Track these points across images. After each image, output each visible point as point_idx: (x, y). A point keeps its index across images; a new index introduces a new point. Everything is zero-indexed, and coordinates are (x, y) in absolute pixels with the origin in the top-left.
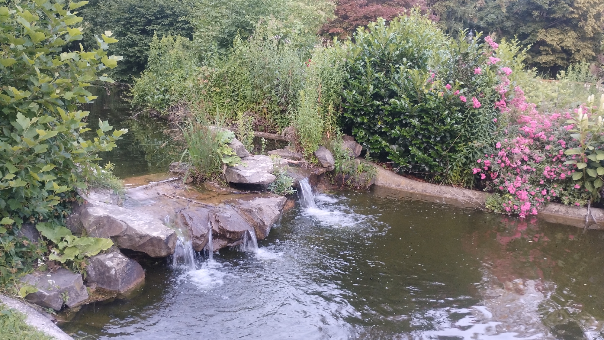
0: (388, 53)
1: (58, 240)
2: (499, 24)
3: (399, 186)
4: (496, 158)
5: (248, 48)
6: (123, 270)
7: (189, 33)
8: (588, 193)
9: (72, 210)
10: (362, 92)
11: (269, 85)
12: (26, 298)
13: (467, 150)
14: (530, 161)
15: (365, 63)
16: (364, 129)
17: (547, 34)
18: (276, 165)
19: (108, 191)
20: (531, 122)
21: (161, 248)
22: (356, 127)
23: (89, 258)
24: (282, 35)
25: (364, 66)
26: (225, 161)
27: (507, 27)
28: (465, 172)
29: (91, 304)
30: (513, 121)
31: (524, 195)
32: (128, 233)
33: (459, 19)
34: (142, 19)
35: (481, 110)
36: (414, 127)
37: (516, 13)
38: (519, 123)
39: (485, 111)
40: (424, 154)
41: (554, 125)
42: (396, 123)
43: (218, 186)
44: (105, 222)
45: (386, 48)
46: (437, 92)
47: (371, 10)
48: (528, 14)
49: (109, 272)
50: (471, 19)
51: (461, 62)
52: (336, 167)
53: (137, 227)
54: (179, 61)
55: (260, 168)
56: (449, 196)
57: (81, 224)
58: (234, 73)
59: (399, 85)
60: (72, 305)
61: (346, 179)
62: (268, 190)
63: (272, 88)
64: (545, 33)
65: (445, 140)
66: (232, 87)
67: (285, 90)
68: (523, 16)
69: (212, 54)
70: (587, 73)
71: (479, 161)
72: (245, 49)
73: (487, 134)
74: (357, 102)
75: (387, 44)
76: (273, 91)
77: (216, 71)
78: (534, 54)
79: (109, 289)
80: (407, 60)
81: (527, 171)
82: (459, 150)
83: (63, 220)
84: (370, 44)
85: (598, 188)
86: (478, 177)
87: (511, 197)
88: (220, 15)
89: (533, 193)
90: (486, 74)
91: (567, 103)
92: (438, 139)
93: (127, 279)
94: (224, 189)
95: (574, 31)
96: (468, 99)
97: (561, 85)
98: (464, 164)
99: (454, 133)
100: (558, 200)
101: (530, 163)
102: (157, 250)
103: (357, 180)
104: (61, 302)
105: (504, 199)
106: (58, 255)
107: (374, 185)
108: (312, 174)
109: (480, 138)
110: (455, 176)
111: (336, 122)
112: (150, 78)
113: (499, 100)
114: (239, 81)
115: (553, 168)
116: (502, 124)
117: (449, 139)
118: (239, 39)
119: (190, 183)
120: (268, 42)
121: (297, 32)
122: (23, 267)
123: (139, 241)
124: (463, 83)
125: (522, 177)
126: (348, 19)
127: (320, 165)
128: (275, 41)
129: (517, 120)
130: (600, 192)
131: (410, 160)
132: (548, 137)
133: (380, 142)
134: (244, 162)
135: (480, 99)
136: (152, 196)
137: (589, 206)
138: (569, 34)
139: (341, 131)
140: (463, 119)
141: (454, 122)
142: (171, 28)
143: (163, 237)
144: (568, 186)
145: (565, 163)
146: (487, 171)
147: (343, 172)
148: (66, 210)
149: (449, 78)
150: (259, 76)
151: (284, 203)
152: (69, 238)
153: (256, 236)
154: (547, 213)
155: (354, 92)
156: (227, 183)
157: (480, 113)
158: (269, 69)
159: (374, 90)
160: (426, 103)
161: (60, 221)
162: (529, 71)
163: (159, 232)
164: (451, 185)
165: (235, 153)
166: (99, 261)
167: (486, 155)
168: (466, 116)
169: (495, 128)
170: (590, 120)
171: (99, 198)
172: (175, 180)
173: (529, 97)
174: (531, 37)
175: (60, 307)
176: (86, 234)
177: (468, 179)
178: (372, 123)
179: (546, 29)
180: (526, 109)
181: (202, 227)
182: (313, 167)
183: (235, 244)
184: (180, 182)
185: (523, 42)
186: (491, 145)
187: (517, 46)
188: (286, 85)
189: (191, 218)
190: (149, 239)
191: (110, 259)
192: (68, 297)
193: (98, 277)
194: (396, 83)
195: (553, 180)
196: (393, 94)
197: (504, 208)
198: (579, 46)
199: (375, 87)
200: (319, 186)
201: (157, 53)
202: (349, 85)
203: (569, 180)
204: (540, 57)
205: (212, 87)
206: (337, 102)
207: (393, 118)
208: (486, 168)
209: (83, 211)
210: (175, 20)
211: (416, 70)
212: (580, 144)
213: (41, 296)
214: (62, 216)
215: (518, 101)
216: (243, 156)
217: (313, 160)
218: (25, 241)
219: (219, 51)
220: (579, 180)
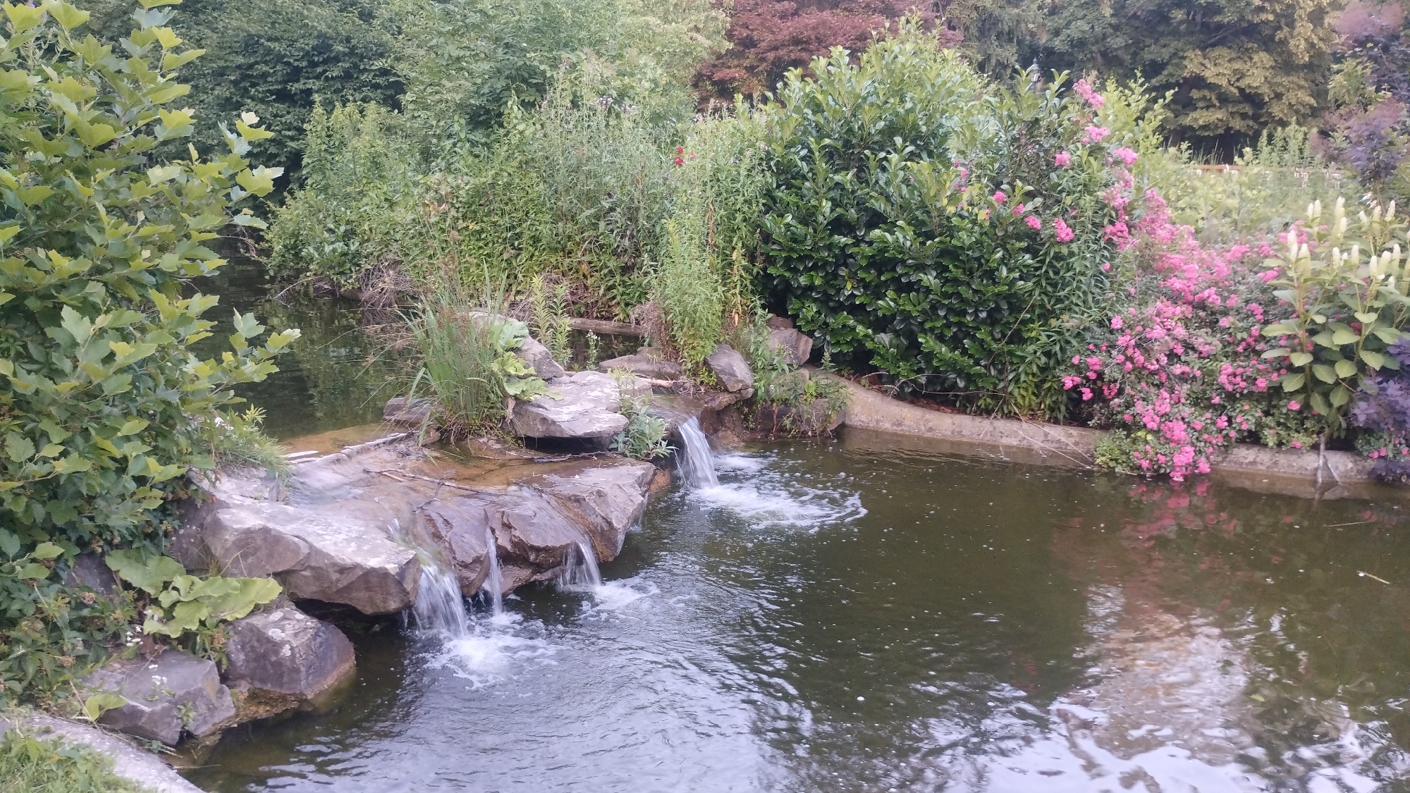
0: (861, 128)
1: (156, 588)
2: (1097, 42)
3: (900, 425)
4: (1114, 353)
5: (538, 126)
6: (308, 646)
7: (392, 94)
8: (1319, 418)
9: (181, 518)
10: (807, 218)
11: (593, 211)
12: (99, 721)
13: (1049, 337)
14: (1187, 354)
15: (810, 151)
16: (815, 300)
17: (1206, 62)
18: (626, 392)
19: (255, 472)
20: (1185, 267)
21: (388, 593)
22: (797, 297)
23: (230, 623)
24: (615, 94)
25: (808, 159)
26: (511, 391)
27: (1116, 50)
28: (1047, 385)
29: (242, 726)
30: (1146, 266)
31: (1179, 430)
32: (313, 564)
33: (1008, 37)
34: (278, 68)
35: (1074, 247)
36: (928, 291)
37: (1135, 16)
38: (1160, 271)
39: (1083, 247)
40: (953, 350)
41: (1235, 273)
42: (885, 284)
43: (498, 446)
44: (259, 542)
45: (854, 115)
46: (976, 210)
47: (807, 25)
48: (1161, 16)
49: (277, 653)
50: (1033, 34)
51: (1023, 141)
52: (756, 391)
53: (333, 548)
54: (376, 164)
55: (590, 401)
56: (1014, 442)
57: (207, 550)
58: (508, 185)
59: (888, 198)
60: (201, 731)
61: (780, 415)
62: (612, 450)
63: (598, 218)
64: (1201, 60)
65: (998, 317)
66: (506, 218)
67: (630, 219)
68: (1149, 22)
69: (455, 145)
70: (1301, 150)
71: (1076, 360)
72: (532, 129)
73: (1090, 297)
74: (796, 241)
75: (856, 110)
76: (602, 224)
77: (466, 183)
78: (1179, 107)
79: (278, 690)
80: (905, 141)
81: (1183, 378)
82: (1030, 338)
83: (164, 542)
84: (818, 108)
85: (1340, 407)
86: (1075, 395)
87: (1149, 437)
88: (468, 53)
89: (1199, 425)
90: (1080, 166)
91: (1260, 220)
92: (983, 315)
93: (318, 668)
94: (513, 453)
95: (1267, 50)
96: (1044, 222)
97: (1245, 178)
98: (1043, 369)
99: (1019, 299)
100: (1253, 439)
101: (1187, 359)
102: (378, 599)
103: (806, 416)
104: (177, 725)
105: (1134, 441)
106: (160, 620)
107: (843, 426)
108: (706, 410)
109: (1077, 309)
110: (1023, 397)
111: (750, 287)
112: (311, 206)
113: (1112, 223)
114: (521, 203)
115: (1239, 366)
116: (1123, 275)
117: (1006, 314)
118: (515, 108)
119: (433, 443)
120: (585, 112)
121: (647, 85)
122: (86, 652)
123: (338, 581)
124: (1031, 188)
125: (1172, 391)
126: (755, 46)
127: (720, 387)
128: (599, 108)
129: (1155, 265)
130: (1345, 415)
131: (923, 365)
132: (1224, 299)
133: (854, 329)
134: (553, 390)
135: (1071, 222)
136: (352, 478)
137: (1322, 447)
138: (1256, 58)
139: (763, 307)
140: (1037, 269)
141: (1016, 274)
142: (347, 85)
143: (392, 568)
144: (1274, 407)
145: (1264, 356)
146: (1094, 382)
147: (773, 401)
148: (169, 519)
149: (1000, 178)
150: (567, 191)
151: (649, 478)
152: (180, 581)
154: (1233, 467)
155: (789, 218)
156: (518, 438)
157: (1072, 254)
158: (589, 175)
159: (832, 211)
160: (952, 237)
161: (158, 546)
162: (1172, 150)
163: (382, 558)
164: (1016, 417)
165: (532, 370)
166: (252, 629)
167: (1091, 347)
168: (1042, 262)
169: (1108, 284)
170: (1314, 256)
171: (239, 487)
172: (401, 440)
173: (1176, 209)
174: (1170, 69)
175: (177, 737)
176: (219, 571)
177: (1054, 402)
178: (833, 286)
179: (1203, 49)
180: (1172, 238)
181: (474, 541)
182: (706, 392)
183: (548, 575)
184: (411, 443)
185: (1154, 81)
186: (1101, 324)
187: (1143, 93)
188: (629, 208)
189: (446, 522)
190: (361, 573)
191: (276, 624)
192: (192, 714)
193: (253, 665)
194: (881, 194)
195: (1241, 394)
196: (876, 219)
197: (1137, 462)
198: (1278, 84)
199: (836, 204)
200: (721, 434)
201: (323, 147)
202: (775, 202)
203: (1276, 391)
204: (1194, 114)
205: (458, 219)
206: (751, 243)
207: (880, 273)
208: (1092, 376)
209: (209, 519)
210: (355, 66)
211: (925, 163)
212: (1294, 312)
213: (135, 713)
214: (161, 533)
215: (1153, 221)
216: (550, 375)
217: (704, 376)
218: (87, 594)
219: (471, 137)
220: (1297, 392)
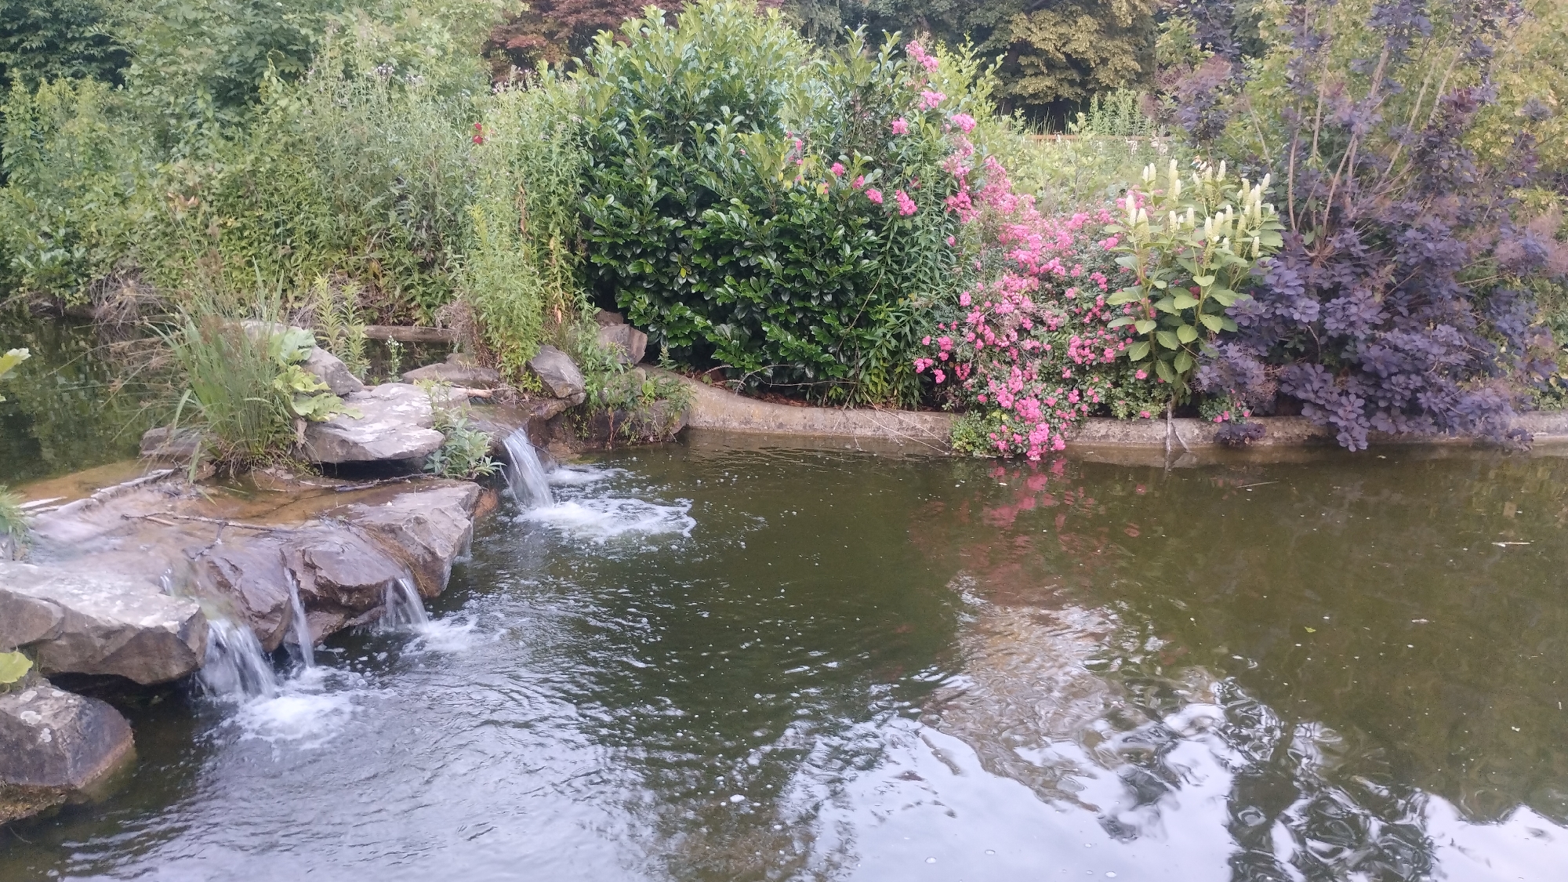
0: (684, 96)
2: (921, 6)
3: (748, 422)
4: (965, 330)
5: (305, 102)
6: (73, 728)
7: (112, 67)
8: (1165, 386)
10: (632, 198)
11: (380, 199)
13: (898, 317)
14: (1036, 328)
15: (629, 123)
16: (647, 291)
17: (1032, 26)
18: (439, 404)
20: (1028, 238)
21: (169, 657)
22: (627, 289)
24: (395, 62)
25: (628, 132)
26: (301, 410)
27: (942, 14)
28: (899, 370)
30: (991, 238)
31: (1033, 407)
32: (70, 630)
35: (918, 220)
36: (769, 274)
38: (1004, 243)
39: (927, 220)
40: (800, 338)
41: (1077, 242)
42: (723, 270)
43: (290, 477)
45: (675, 83)
46: (814, 184)
49: (33, 739)
51: (858, 108)
52: (588, 396)
53: (93, 609)
54: (99, 152)
55: (397, 417)
56: (868, 432)
58: (272, 173)
59: (719, 174)
61: (618, 421)
62: (426, 471)
63: (386, 207)
64: (1027, 24)
65: (843, 299)
66: (273, 212)
67: (425, 207)
69: (200, 126)
70: (1131, 115)
71: (926, 341)
72: (297, 104)
73: (937, 274)
74: (620, 225)
75: (677, 75)
76: (392, 215)
77: (220, 172)
78: (1009, 74)
79: (39, 784)
80: (732, 111)
81: (1034, 353)
82: (878, 320)
84: (634, 76)
85: (1185, 373)
86: (928, 379)
87: (1005, 417)
88: (208, 15)
89: (1052, 401)
90: (918, 133)
91: (1098, 187)
92: (829, 298)
93: (87, 754)
94: (308, 483)
95: (1091, 14)
96: (886, 195)
97: (1079, 145)
98: (894, 353)
99: (864, 278)
100: (1104, 411)
101: (1038, 333)
102: (156, 663)
103: (646, 420)
105: (990, 422)
107: (687, 428)
108: (532, 420)
109: (924, 286)
110: (875, 384)
111: (572, 279)
112: (18, 206)
113: (954, 193)
114: (291, 193)
115: (1087, 338)
116: (969, 248)
117: (852, 295)
118: (274, 80)
119: (207, 479)
120: (361, 83)
121: (433, 52)
123: (103, 647)
124: (870, 158)
125: (1024, 367)
127: (548, 393)
128: (379, 79)
129: (999, 237)
130: (1189, 381)
131: (768, 357)
132: (1069, 269)
133: (691, 321)
134: (350, 408)
135: (913, 193)
136: (108, 527)
137: (1169, 415)
138: (1080, 21)
139: (589, 300)
140: (881, 246)
141: (860, 253)
142: (52, 58)
143: (171, 625)
144: (1123, 377)
145: (1110, 325)
146: (947, 363)
147: (608, 405)
149: (837, 149)
150: (346, 177)
151: (474, 500)
153: (419, 590)
154: (1086, 442)
155: (611, 200)
156: (313, 466)
157: (916, 228)
158: (371, 158)
159: (659, 190)
160: (791, 214)
162: (1006, 118)
163: (158, 615)
164: (868, 406)
165: (324, 385)
167: (941, 326)
168: (886, 238)
169: (954, 259)
170: (1152, 221)
172: (167, 477)
173: (1015, 178)
174: (997, 34)
177: (907, 387)
178: (665, 274)
179: (1028, 13)
180: (1014, 208)
181: (271, 588)
182: (531, 400)
183: (364, 618)
184: (180, 480)
185: (983, 46)
186: (949, 301)
187: (974, 58)
188: (424, 195)
189: (234, 568)
190: (132, 635)
191: (28, 706)
194: (711, 170)
195: (1091, 366)
196: (708, 198)
197: (994, 443)
198: (1103, 49)
199: (662, 183)
200: (550, 446)
201: (29, 133)
202: (594, 182)
203: (1124, 360)
204: (1023, 82)
205: (212, 214)
206: (570, 230)
207: (716, 258)
208: (944, 356)
211: (756, 134)
212: (1136, 279)
215: (994, 190)
216: (346, 390)
217: (527, 383)
219: (220, 116)
220: (1143, 361)
